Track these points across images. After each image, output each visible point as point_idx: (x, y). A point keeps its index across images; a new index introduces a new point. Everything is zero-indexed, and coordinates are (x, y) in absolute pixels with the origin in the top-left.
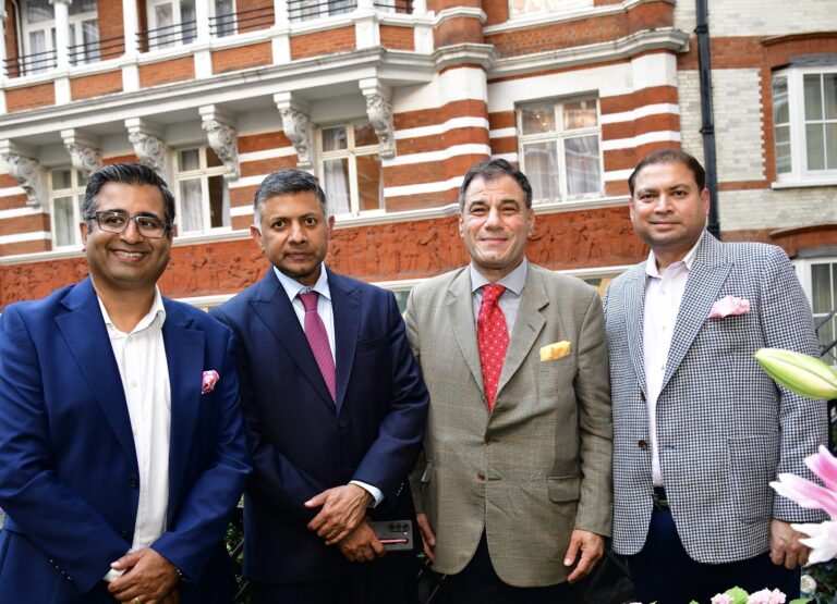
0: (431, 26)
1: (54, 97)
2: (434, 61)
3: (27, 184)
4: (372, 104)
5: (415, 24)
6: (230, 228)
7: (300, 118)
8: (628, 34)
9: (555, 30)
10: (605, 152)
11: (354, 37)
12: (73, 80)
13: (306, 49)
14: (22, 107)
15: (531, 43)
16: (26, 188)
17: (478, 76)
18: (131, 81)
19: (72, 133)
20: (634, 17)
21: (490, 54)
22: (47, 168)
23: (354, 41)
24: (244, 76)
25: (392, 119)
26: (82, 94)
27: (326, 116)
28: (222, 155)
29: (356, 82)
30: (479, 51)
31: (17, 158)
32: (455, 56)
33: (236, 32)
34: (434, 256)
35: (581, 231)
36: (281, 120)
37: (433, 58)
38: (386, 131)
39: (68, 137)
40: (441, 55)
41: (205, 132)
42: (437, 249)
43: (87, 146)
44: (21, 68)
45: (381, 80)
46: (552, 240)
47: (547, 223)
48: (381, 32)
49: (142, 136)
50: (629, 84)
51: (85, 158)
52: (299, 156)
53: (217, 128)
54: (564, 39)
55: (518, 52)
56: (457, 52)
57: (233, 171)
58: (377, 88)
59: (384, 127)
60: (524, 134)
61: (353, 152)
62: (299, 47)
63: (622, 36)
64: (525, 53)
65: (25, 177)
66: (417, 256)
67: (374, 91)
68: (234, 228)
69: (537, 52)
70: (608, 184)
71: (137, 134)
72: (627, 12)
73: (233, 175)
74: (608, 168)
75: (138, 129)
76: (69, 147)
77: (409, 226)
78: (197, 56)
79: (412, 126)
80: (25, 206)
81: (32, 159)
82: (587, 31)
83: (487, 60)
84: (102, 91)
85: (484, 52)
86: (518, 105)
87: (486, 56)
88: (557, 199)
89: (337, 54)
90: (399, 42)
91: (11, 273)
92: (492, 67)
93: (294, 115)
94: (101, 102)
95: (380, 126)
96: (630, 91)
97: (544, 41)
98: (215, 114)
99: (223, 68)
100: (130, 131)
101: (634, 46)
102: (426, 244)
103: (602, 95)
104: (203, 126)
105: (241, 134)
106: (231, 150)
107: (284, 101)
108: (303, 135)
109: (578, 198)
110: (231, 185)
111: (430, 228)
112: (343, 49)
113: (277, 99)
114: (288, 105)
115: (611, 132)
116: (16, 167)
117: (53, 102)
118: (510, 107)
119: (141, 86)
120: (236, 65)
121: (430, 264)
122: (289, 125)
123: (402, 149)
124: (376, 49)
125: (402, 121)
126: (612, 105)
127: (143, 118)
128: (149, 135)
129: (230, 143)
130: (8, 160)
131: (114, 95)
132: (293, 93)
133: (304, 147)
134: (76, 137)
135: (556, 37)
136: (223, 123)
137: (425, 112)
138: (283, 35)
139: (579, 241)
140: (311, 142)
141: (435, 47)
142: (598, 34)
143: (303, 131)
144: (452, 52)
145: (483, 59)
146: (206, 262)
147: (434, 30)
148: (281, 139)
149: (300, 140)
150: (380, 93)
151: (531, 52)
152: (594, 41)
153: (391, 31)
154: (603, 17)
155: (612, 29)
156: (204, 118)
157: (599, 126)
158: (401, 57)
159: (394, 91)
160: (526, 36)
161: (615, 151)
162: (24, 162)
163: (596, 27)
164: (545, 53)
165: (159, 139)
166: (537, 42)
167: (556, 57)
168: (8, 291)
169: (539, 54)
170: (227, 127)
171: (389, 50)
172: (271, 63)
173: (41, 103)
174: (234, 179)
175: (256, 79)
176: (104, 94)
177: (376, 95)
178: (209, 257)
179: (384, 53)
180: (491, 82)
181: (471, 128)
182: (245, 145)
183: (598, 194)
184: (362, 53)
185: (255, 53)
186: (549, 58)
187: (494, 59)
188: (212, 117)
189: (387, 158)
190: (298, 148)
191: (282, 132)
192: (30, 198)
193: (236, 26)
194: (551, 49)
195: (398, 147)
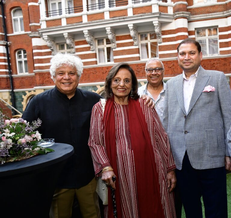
0: (172, 6)
1: (61, 23)
2: (174, 16)
3: (52, 48)
4: (156, 28)
5: (168, 6)
6: (113, 62)
7: (135, 31)
8: (227, 10)
9: (206, 8)
10: (220, 43)
11: (152, 9)
12: (67, 18)
13: (137, 12)
14: (51, 26)
15: (199, 12)
16: (51, 50)
17: (185, 21)
18: (85, 20)
19: (67, 34)
20: (228, 6)
21: (189, 15)
22: (57, 44)
23: (151, 10)
24: (119, 19)
25: (161, 32)
26: (70, 23)
27: (142, 31)
28: (112, 41)
29: (152, 22)
30: (186, 14)
31: (49, 41)
32: (180, 15)
33: (115, 6)
34: (173, 71)
35: (213, 64)
36: (130, 31)
37: (173, 16)
38: (160, 35)
39: (66, 35)
40: (176, 15)
41: (107, 34)
42: (174, 69)
43: (71, 38)
44: (49, 15)
45: (159, 21)
46: (205, 67)
47: (203, 62)
48: (159, 8)
49: (88, 35)
50: (227, 24)
51: (70, 41)
52: (134, 42)
53: (111, 34)
54: (209, 11)
55: (196, 14)
56: (180, 14)
57: (115, 46)
58: (158, 23)
59: (159, 34)
60: (197, 37)
61: (149, 41)
62: (135, 11)
63: (225, 11)
64: (198, 15)
65: (51, 46)
66: (168, 71)
67: (157, 24)
68: (115, 62)
69: (201, 14)
70: (221, 51)
71: (87, 35)
72: (226, 4)
73: (115, 47)
74: (220, 47)
75: (87, 33)
76: (66, 38)
77: (166, 62)
78: (105, 13)
79: (167, 34)
80: (51, 55)
81: (53, 41)
82: (215, 9)
83: (188, 16)
84: (76, 22)
85: (188, 14)
86: (195, 29)
87: (188, 15)
88: (206, 55)
89: (147, 14)
90: (164, 10)
91: (46, 74)
92: (189, 18)
93: (134, 30)
94: (76, 25)
95: (158, 34)
96: (227, 26)
97: (203, 11)
98: (110, 29)
99: (113, 16)
100: (85, 34)
101: (228, 14)
102: (171, 67)
103: (219, 27)
104: (107, 33)
105: (117, 35)
106: (114, 40)
107: (131, 27)
108: (136, 36)
109: (212, 55)
110: (114, 50)
111: (172, 63)
112: (148, 12)
113: (129, 26)
114: (132, 28)
115: (221, 37)
116: (49, 43)
117: (61, 25)
118: (193, 30)
119: (88, 21)
120: (116, 16)
121: (172, 73)
122: (132, 33)
123: (164, 41)
124: (158, 13)
125: (164, 33)
126: (222, 30)
127: (88, 30)
128: (90, 35)
129: (114, 38)
130: (47, 41)
131: (80, 23)
132: (134, 24)
133: (136, 40)
134: (68, 35)
135: (207, 10)
136: (112, 32)
137: (171, 30)
138: (131, 8)
139: (212, 67)
140: (137, 38)
141: (174, 12)
142: (218, 10)
143: (136, 35)
144: (179, 14)
145: (187, 16)
146: (106, 72)
147: (173, 7)
148: (129, 37)
149: (135, 38)
150: (158, 25)
151: (200, 14)
152: (217, 12)
153: (162, 7)
154: (220, 5)
155: (222, 9)
156: (107, 31)
157: (218, 35)
158: (165, 15)
159: (162, 24)
160: (198, 10)
161: (222, 42)
162: (51, 42)
163: (217, 8)
164: (204, 15)
165: (92, 36)
166: (201, 11)
167: (207, 16)
168: (46, 80)
169: (202, 15)
170: (113, 33)
171: (162, 13)
172: (127, 15)
173: (57, 25)
174: (115, 48)
175: (123, 20)
176: (77, 23)
177: (158, 26)
178: (107, 70)
179: (160, 14)
180: (189, 22)
181: (184, 35)
182: (118, 38)
183: (217, 54)
184: (154, 14)
185: (122, 12)
186: (205, 16)
187: (190, 16)
188: (110, 30)
189: (159, 43)
190: (134, 40)
191: (130, 35)
192: (53, 52)
193: (115, 4)
194: (205, 14)
195: (163, 40)
